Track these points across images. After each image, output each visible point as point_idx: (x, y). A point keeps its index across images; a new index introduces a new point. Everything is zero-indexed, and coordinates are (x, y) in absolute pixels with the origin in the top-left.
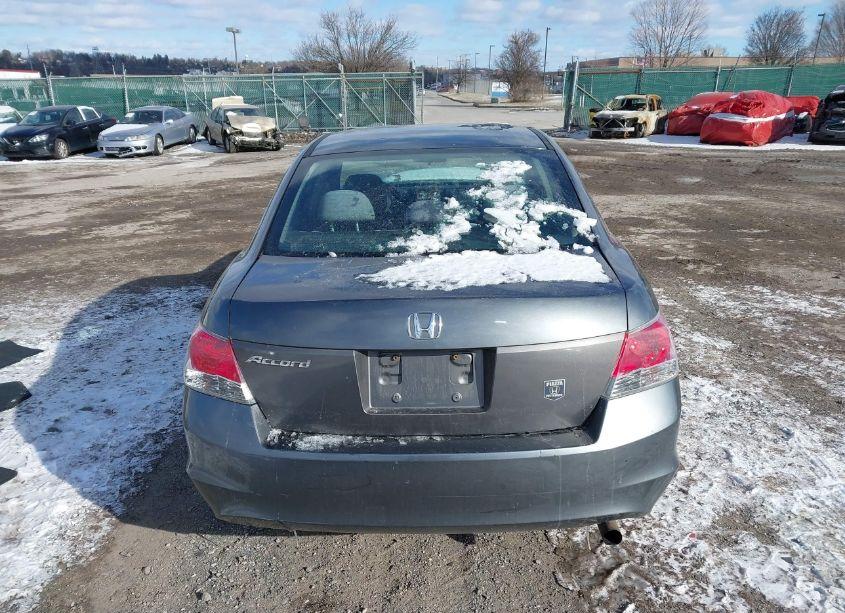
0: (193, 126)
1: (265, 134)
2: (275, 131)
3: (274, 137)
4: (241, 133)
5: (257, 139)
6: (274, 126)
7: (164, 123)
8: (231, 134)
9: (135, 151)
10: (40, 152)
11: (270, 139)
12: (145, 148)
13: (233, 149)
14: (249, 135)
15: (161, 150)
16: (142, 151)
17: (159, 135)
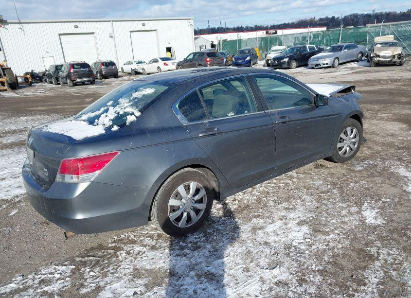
0: (361, 52)
1: (394, 56)
2: (400, 55)
3: (399, 58)
4: (379, 56)
5: (388, 60)
6: (400, 52)
7: (342, 52)
8: (373, 57)
9: (322, 66)
10: (284, 66)
11: (396, 59)
12: (327, 64)
13: (373, 65)
14: (384, 57)
15: (336, 65)
16: (326, 66)
17: (337, 58)
